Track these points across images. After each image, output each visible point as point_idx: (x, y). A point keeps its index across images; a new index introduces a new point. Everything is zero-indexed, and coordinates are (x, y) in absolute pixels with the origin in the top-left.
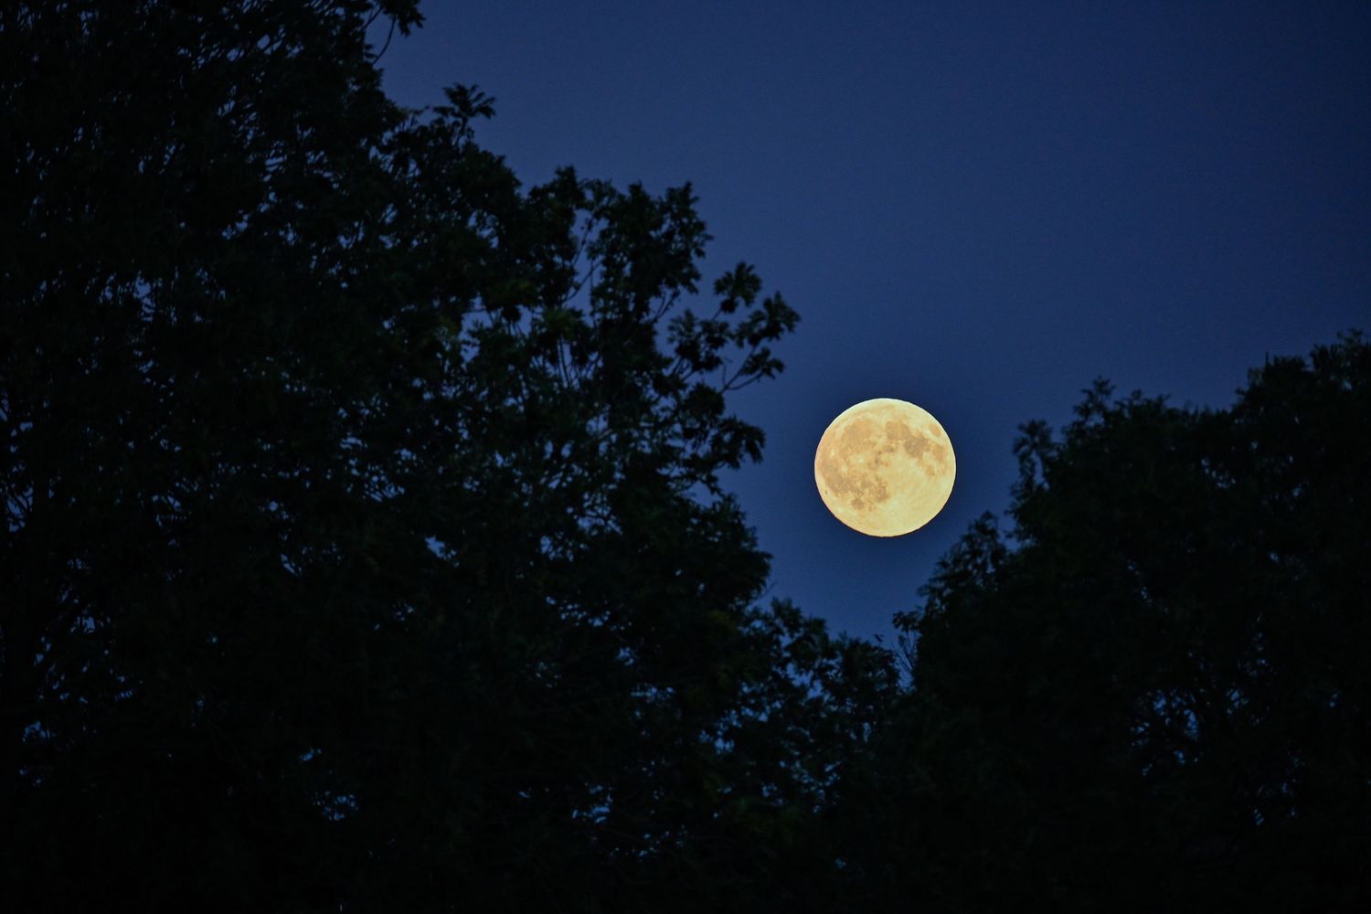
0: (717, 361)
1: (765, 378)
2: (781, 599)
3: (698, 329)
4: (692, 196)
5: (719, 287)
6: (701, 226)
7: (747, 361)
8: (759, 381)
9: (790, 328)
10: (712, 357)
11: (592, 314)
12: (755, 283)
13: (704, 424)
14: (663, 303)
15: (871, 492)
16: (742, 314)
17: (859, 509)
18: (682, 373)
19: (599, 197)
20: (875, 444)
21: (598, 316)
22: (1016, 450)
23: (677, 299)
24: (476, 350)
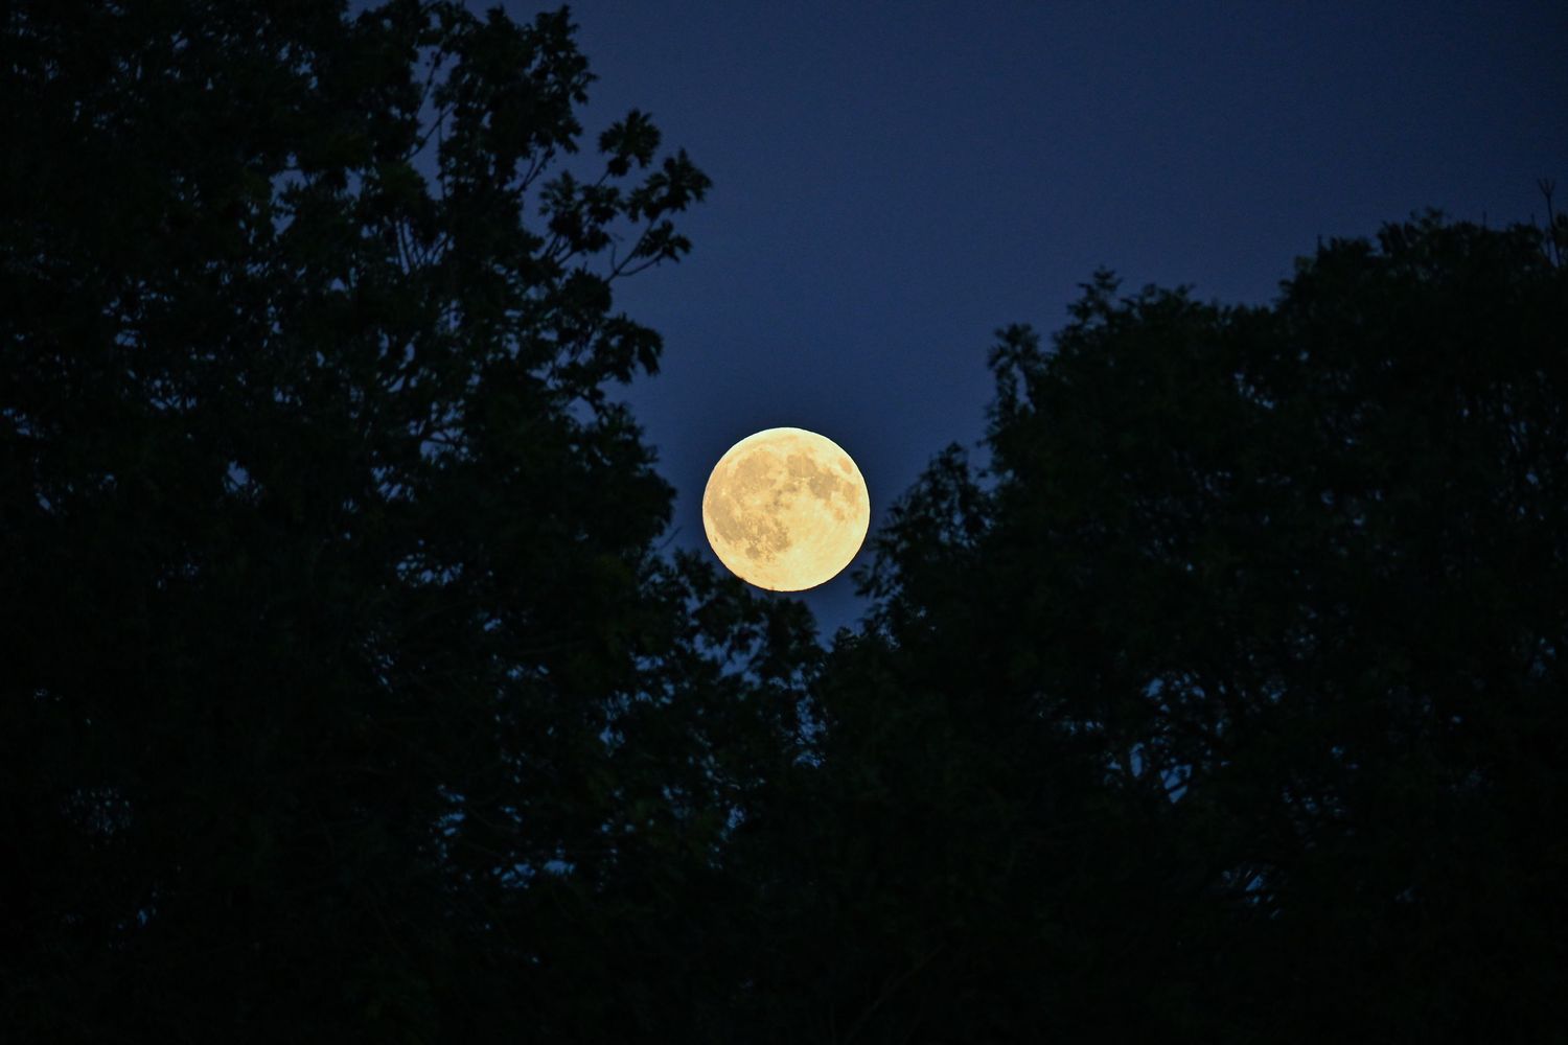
0: (605, 239)
1: (666, 261)
2: (686, 552)
3: (579, 197)
4: (570, 22)
5: (606, 142)
6: (582, 62)
7: (643, 239)
8: (659, 265)
9: (699, 196)
10: (598, 231)
11: (441, 177)
12: (653, 137)
13: (584, 325)
14: (533, 165)
15: (769, 539)
16: (636, 178)
17: (755, 558)
18: (558, 254)
19: (448, 23)
20: (773, 482)
21: (448, 179)
22: (992, 364)
23: (550, 160)
24: (291, 218)
